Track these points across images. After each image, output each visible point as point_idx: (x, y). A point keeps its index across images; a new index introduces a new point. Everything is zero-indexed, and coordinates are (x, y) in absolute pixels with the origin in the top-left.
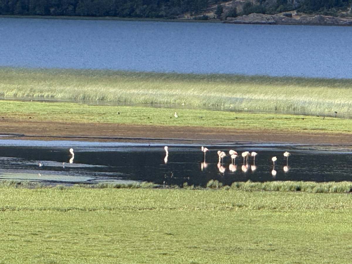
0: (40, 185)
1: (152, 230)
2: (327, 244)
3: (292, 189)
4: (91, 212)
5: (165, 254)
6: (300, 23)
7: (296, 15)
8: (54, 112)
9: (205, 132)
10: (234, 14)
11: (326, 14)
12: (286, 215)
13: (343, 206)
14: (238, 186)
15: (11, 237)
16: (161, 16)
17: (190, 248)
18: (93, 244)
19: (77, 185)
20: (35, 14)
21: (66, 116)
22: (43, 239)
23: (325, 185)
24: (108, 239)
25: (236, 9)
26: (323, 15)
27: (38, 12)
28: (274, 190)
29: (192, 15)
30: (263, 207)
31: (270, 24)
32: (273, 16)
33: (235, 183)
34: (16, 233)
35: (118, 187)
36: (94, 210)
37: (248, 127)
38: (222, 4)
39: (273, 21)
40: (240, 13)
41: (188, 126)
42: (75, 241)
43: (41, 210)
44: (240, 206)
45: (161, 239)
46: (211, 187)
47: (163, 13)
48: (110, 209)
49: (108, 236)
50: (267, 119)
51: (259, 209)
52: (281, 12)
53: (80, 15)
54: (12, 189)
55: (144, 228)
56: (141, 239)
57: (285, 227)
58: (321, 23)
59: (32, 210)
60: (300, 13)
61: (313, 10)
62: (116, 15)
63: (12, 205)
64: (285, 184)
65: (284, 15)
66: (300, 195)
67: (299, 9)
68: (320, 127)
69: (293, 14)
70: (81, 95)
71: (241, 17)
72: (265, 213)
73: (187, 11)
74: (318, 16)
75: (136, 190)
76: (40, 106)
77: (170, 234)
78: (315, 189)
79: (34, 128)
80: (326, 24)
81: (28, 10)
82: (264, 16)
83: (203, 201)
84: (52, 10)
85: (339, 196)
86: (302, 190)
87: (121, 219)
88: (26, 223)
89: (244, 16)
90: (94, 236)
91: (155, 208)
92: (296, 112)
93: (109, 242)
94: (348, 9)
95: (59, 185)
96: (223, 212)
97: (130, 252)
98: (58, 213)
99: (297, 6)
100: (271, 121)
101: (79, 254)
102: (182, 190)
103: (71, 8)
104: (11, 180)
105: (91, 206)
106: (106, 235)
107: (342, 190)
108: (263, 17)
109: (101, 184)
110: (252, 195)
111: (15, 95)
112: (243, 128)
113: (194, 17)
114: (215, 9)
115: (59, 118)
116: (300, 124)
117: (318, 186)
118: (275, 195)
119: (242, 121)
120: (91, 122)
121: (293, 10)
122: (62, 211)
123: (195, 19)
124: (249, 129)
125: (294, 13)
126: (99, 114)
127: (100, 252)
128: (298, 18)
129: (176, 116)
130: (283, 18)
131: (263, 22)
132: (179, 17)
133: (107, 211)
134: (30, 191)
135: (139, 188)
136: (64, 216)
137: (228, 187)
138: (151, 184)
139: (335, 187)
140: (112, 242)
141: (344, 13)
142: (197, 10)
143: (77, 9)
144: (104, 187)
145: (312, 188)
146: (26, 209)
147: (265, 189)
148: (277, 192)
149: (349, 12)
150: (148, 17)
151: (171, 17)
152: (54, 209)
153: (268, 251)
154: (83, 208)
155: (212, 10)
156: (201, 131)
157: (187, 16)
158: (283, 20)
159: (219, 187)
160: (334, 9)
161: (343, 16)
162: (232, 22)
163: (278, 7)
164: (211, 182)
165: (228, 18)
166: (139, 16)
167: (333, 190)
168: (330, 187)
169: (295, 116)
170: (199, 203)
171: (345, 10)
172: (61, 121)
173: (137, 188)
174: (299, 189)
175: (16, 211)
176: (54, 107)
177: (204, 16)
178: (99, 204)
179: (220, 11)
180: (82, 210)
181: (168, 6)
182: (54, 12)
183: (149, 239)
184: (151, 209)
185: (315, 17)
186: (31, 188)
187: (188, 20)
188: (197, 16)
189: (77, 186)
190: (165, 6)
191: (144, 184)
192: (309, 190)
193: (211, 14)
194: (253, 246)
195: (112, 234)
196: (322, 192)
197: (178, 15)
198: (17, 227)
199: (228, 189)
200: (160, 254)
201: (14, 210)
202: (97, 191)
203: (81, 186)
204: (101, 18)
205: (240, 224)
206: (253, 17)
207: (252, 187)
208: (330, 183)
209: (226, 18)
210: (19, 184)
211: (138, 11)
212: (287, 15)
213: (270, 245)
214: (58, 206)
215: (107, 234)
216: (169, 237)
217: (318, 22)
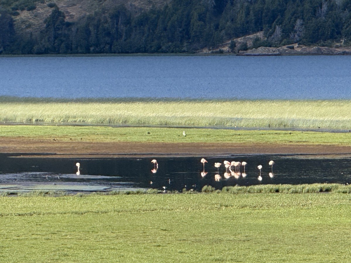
0: (63, 194)
1: (151, 228)
2: (292, 235)
3: (272, 191)
4: (102, 215)
5: (159, 246)
6: (301, 54)
7: (298, 47)
8: (83, 134)
9: (207, 146)
10: (245, 48)
11: (323, 46)
12: (264, 211)
13: (311, 204)
14: (228, 190)
15: (34, 236)
16: (184, 51)
17: (180, 240)
18: (101, 240)
19: (94, 193)
20: (77, 53)
21: (93, 137)
22: (60, 237)
23: (299, 187)
24: (115, 235)
25: (246, 43)
26: (320, 46)
27: (80, 51)
28: (257, 192)
29: (210, 50)
30: (246, 206)
31: (275, 55)
32: (278, 48)
33: (225, 188)
34: (39, 233)
35: (128, 193)
36: (106, 212)
37: (244, 142)
38: (234, 40)
39: (277, 53)
40: (250, 47)
41: (194, 143)
42: (87, 238)
43: (62, 214)
44: (227, 206)
45: (157, 235)
46: (205, 191)
47: (185, 49)
48: (119, 212)
49: (114, 233)
50: (260, 134)
51: (242, 207)
52: (284, 45)
53: (115, 53)
54: (40, 198)
55: (145, 226)
56: (141, 235)
57: (261, 222)
58: (319, 53)
59: (55, 214)
60: (301, 45)
61: (312, 42)
62: (145, 51)
63: (39, 210)
64: (266, 187)
65: (288, 47)
66: (277, 196)
67: (300, 42)
68: (304, 140)
69: (295, 47)
70: (108, 119)
71: (251, 50)
72: (247, 210)
73: (206, 46)
74: (316, 47)
75: (142, 196)
76: (72, 129)
77: (165, 230)
78: (291, 191)
79: (65, 147)
80: (322, 54)
81: (71, 50)
82: (271, 48)
83: (196, 203)
84: (92, 49)
85: (310, 196)
86: (280, 191)
87: (126, 219)
88: (48, 225)
89: (254, 49)
90: (102, 233)
91: (156, 210)
92: (287, 128)
93: (114, 237)
94: (341, 40)
95: (79, 194)
96: (212, 211)
97: (130, 245)
98: (76, 216)
99: (298, 39)
100: (264, 136)
101: (88, 248)
102: (181, 194)
103: (107, 47)
104: (40, 191)
105: (103, 209)
106: (112, 232)
107: (313, 191)
108: (269, 50)
109: (114, 191)
110: (237, 197)
111: (53, 121)
112: (239, 142)
113: (211, 51)
114: (229, 44)
115: (87, 139)
116: (287, 138)
117: (292, 187)
118: (256, 196)
119: (239, 137)
120: (112, 141)
121: (296, 43)
122: (79, 214)
123: (213, 52)
124: (244, 143)
125: (296, 45)
126: (121, 135)
127: (105, 246)
128: (299, 50)
129: (184, 134)
130: (286, 50)
131: (270, 53)
132: (199, 52)
133: (116, 213)
134: (54, 199)
135: (145, 193)
136: (80, 218)
137: (218, 190)
138: (155, 190)
139: (307, 188)
140: (117, 237)
141: (338, 44)
142: (214, 46)
143: (112, 47)
144: (117, 194)
145: (288, 189)
146: (50, 213)
147: (249, 192)
148: (259, 194)
149: (342, 43)
150: (173, 52)
151: (192, 52)
152: (72, 213)
153: (244, 241)
154: (97, 211)
155: (226, 45)
156: (204, 146)
157: (205, 51)
158: (287, 51)
159: (212, 191)
160: (329, 41)
161: (337, 47)
162: (243, 54)
163: (281, 41)
164: (205, 187)
165: (240, 52)
166: (164, 52)
167: (306, 191)
168: (303, 188)
169: (284, 132)
170: (193, 205)
171: (339, 41)
172: (88, 141)
173: (144, 193)
174: (277, 191)
175: (41, 216)
176: (84, 130)
177: (220, 50)
178: (110, 207)
179: (233, 46)
180: (95, 212)
181: (189, 42)
182: (93, 50)
183: (147, 234)
184: (153, 210)
185: (314, 48)
186: (55, 197)
187: (205, 55)
188: (214, 51)
189: (95, 194)
190: (187, 42)
191: (149, 190)
192: (286, 191)
193: (226, 49)
194: (232, 238)
195: (117, 232)
196: (296, 192)
197: (198, 50)
198: (40, 228)
199: (218, 193)
200: (155, 246)
201: (39, 214)
202: (110, 197)
203: (97, 194)
204: (132, 54)
205: (224, 220)
206: (261, 50)
207: (239, 190)
208: (304, 185)
209: (239, 51)
210: (47, 193)
211: (164, 48)
212: (290, 48)
213: (247, 236)
214: (77, 210)
215: (113, 231)
216: (164, 232)
217: (316, 52)
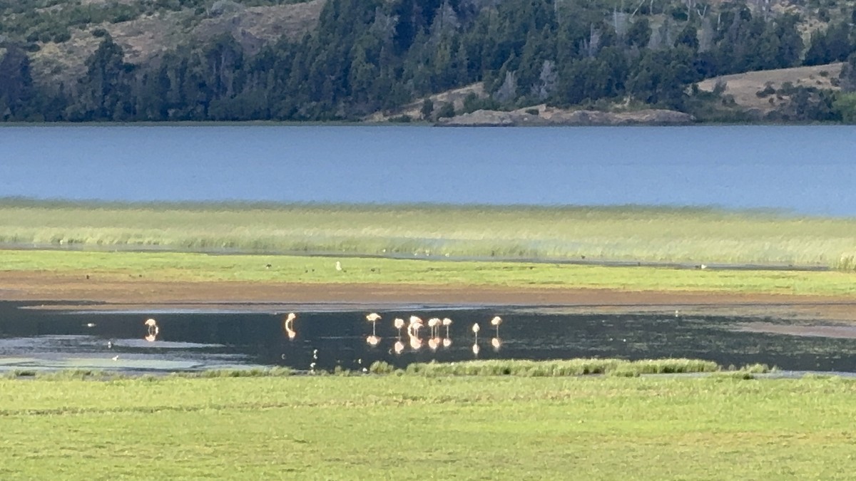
0: (118, 374)
1: (277, 437)
2: (534, 451)
3: (498, 373)
4: (189, 413)
5: (292, 470)
6: (551, 124)
7: (546, 111)
8: (154, 266)
9: (380, 290)
10: (449, 112)
11: (592, 109)
12: (483, 409)
13: (568, 396)
14: (417, 370)
15: (63, 452)
16: (339, 118)
17: (330, 460)
18: (186, 459)
19: (174, 373)
20: (146, 119)
21: (172, 272)
22: (113, 454)
23: (546, 364)
24: (210, 450)
25: (452, 103)
26: (587, 109)
27: (150, 116)
28: (470, 374)
29: (385, 115)
30: (449, 399)
31: (505, 125)
32: (509, 113)
33: (413, 365)
34: (72, 445)
35: (236, 375)
36: (195, 409)
37: (447, 282)
38: (431, 98)
39: (509, 121)
40: (460, 110)
41: (356, 283)
42: (160, 455)
43: (115, 411)
44: (414, 399)
45: (289, 450)
46: (376, 371)
47: (341, 113)
48: (219, 408)
49: (210, 446)
50: (477, 269)
51: (443, 401)
52: (521, 107)
53: (213, 119)
54: (77, 382)
55: (266, 435)
56: (259, 450)
57: (476, 427)
58: (583, 122)
59: (102, 412)
60: (551, 108)
61: (572, 103)
62: (269, 117)
63: (73, 405)
64: (487, 365)
65: (526, 112)
66: (506, 381)
67: (550, 103)
68: (555, 280)
69: (540, 110)
70: (200, 240)
71: (461, 117)
72: (451, 406)
73: (379, 109)
74: (580, 111)
75: (263, 379)
76: (134, 258)
77: (303, 442)
78: (532, 370)
79: (122, 290)
80: (591, 124)
81: (135, 113)
82: (495, 113)
83: (360, 393)
84: (171, 112)
85: (565, 381)
86: (513, 372)
87: (232, 422)
88: (90, 431)
89: (465, 114)
90: (188, 448)
91: (286, 405)
92: (525, 257)
93: (209, 455)
94: (625, 99)
95: (146, 375)
96: (388, 407)
97: (240, 469)
98: (141, 415)
99: (546, 97)
100: (483, 272)
101: (162, 474)
102: (331, 376)
103: (200, 109)
104: (76, 369)
105: (191, 404)
106: (206, 445)
107: (572, 372)
108: (493, 116)
109: (210, 371)
110: (434, 381)
111: (99, 242)
112: (438, 283)
113: (388, 118)
114: (421, 104)
115: (160, 276)
116: (527, 276)
117: (535, 365)
118: (469, 381)
119: (438, 273)
120: (210, 279)
121: (542, 103)
122: (146, 411)
123: (391, 120)
124: (448, 285)
125: (542, 108)
126: (224, 268)
127: (195, 470)
128: (548, 116)
129: (338, 268)
130: (526, 116)
131: (496, 122)
132: (366, 119)
133: (214, 410)
134: (102, 384)
135: (268, 375)
136: (148, 419)
137: (399, 370)
138: (285, 369)
139: (560, 367)
140: (215, 454)
141: (619, 106)
142: (394, 107)
143: (209, 108)
144: (215, 376)
145: (527, 369)
146: (94, 410)
147: (456, 373)
148: (474, 377)
149: (626, 105)
150: (318, 119)
151: (353, 118)
152: (135, 409)
153: (446, 462)
154: (179, 407)
155: (416, 106)
156: (374, 290)
157: (378, 117)
158: (526, 119)
159: (388, 371)
160: (602, 100)
161: (617, 111)
162: (446, 124)
163: (516, 100)
164: (376, 364)
165: (441, 119)
166: (303, 118)
167: (559, 372)
168: (553, 367)
169: (519, 264)
170: (353, 396)
171: (620, 101)
172: (163, 280)
173: (265, 375)
174: (507, 372)
175: (77, 415)
176: (154, 259)
177: (404, 116)
178: (203, 400)
179: (428, 109)
180: (176, 409)
181: (350, 102)
182: (174, 114)
183: (270, 449)
184: (280, 406)
185: (574, 113)
186: (103, 380)
187: (380, 123)
188: (394, 117)
189: (175, 376)
190: (344, 102)
191: (275, 369)
192: (522, 372)
193: (415, 113)
194: (424, 456)
195: (215, 444)
196: (542, 374)
197: (365, 115)
198: (75, 436)
199: (400, 375)
200: (283, 470)
201: (74, 411)
202: (203, 382)
203: (180, 376)
204: (243, 122)
205: (411, 424)
206: (479, 116)
207: (438, 370)
208: (554, 362)
209: (438, 118)
210: (88, 374)
211: (302, 111)
212: (531, 112)
213: (450, 454)
214: (142, 404)
215: (208, 444)
216: (300, 446)
217: (579, 121)
